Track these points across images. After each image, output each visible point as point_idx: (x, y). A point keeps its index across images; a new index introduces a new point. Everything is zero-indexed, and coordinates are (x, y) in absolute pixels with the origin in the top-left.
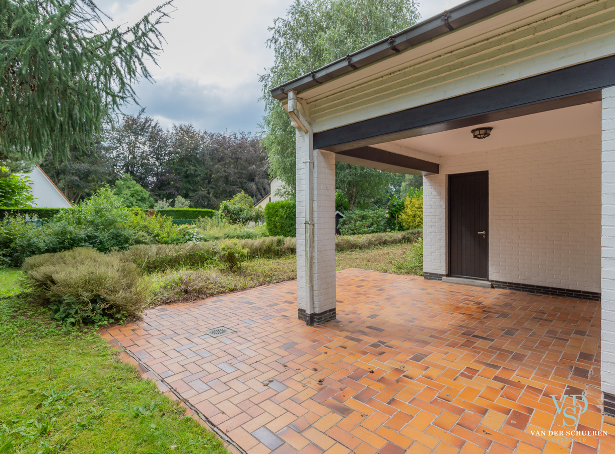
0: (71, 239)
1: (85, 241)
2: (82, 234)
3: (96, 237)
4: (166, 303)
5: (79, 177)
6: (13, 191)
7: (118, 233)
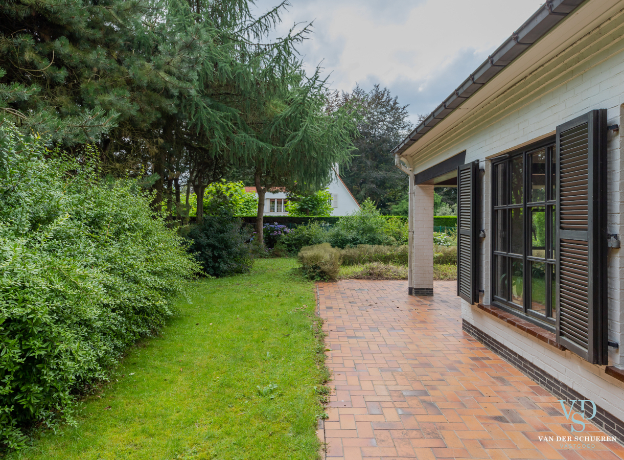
0: (342, 240)
1: (351, 242)
2: (349, 237)
3: (358, 239)
4: (357, 278)
5: (377, 185)
6: (318, 203)
7: (374, 237)
